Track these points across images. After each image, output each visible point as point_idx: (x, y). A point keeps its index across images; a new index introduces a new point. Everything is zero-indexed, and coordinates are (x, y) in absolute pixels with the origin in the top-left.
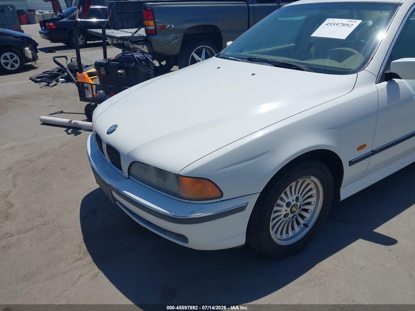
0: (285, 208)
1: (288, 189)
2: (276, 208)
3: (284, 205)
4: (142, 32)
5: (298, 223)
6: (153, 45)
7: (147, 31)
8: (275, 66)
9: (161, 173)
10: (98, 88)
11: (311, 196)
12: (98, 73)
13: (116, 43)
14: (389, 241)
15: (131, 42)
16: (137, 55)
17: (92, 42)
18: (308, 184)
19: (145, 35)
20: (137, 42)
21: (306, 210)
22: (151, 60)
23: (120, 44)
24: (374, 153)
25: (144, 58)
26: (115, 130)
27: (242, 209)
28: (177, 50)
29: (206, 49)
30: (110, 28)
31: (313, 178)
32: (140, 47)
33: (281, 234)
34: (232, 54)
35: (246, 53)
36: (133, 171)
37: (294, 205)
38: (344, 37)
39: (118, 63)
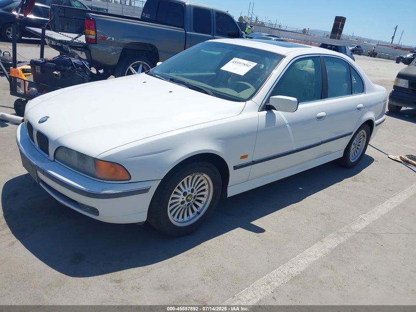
0: (182, 196)
1: (185, 180)
2: (173, 195)
3: (182, 193)
4: (82, 39)
5: (193, 211)
6: (92, 53)
7: (87, 39)
8: (189, 88)
9: (82, 156)
10: (31, 84)
11: (204, 190)
12: (33, 71)
13: (55, 44)
14: (259, 230)
15: (70, 46)
16: (74, 60)
17: (27, 38)
18: (202, 181)
19: (85, 42)
20: (76, 48)
21: (200, 201)
22: (88, 67)
23: (58, 46)
24: (254, 163)
25: (82, 64)
26: (46, 120)
27: (146, 191)
28: (115, 61)
29: (143, 65)
30: (49, 29)
31: (205, 175)
32: (79, 53)
33: (178, 217)
34: (160, 73)
35: (172, 75)
36: (59, 155)
37: (190, 195)
38: (242, 74)
39: (55, 65)
